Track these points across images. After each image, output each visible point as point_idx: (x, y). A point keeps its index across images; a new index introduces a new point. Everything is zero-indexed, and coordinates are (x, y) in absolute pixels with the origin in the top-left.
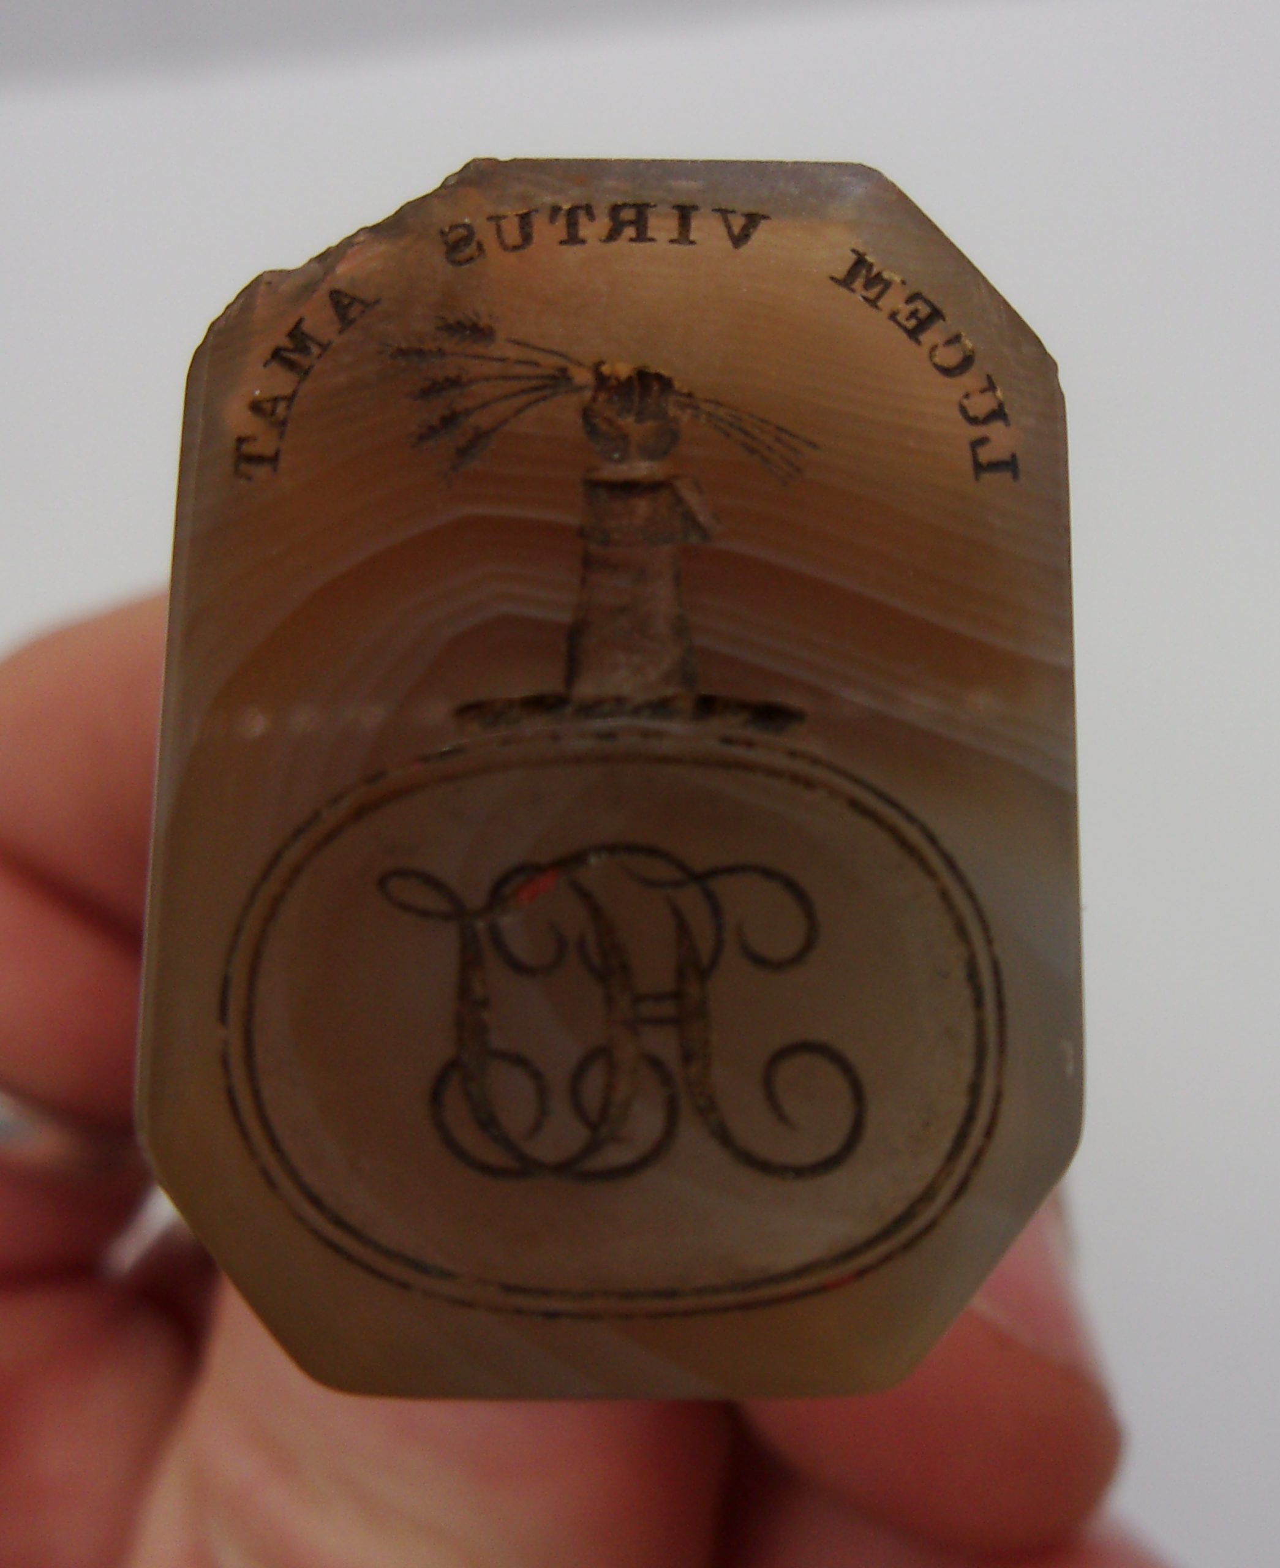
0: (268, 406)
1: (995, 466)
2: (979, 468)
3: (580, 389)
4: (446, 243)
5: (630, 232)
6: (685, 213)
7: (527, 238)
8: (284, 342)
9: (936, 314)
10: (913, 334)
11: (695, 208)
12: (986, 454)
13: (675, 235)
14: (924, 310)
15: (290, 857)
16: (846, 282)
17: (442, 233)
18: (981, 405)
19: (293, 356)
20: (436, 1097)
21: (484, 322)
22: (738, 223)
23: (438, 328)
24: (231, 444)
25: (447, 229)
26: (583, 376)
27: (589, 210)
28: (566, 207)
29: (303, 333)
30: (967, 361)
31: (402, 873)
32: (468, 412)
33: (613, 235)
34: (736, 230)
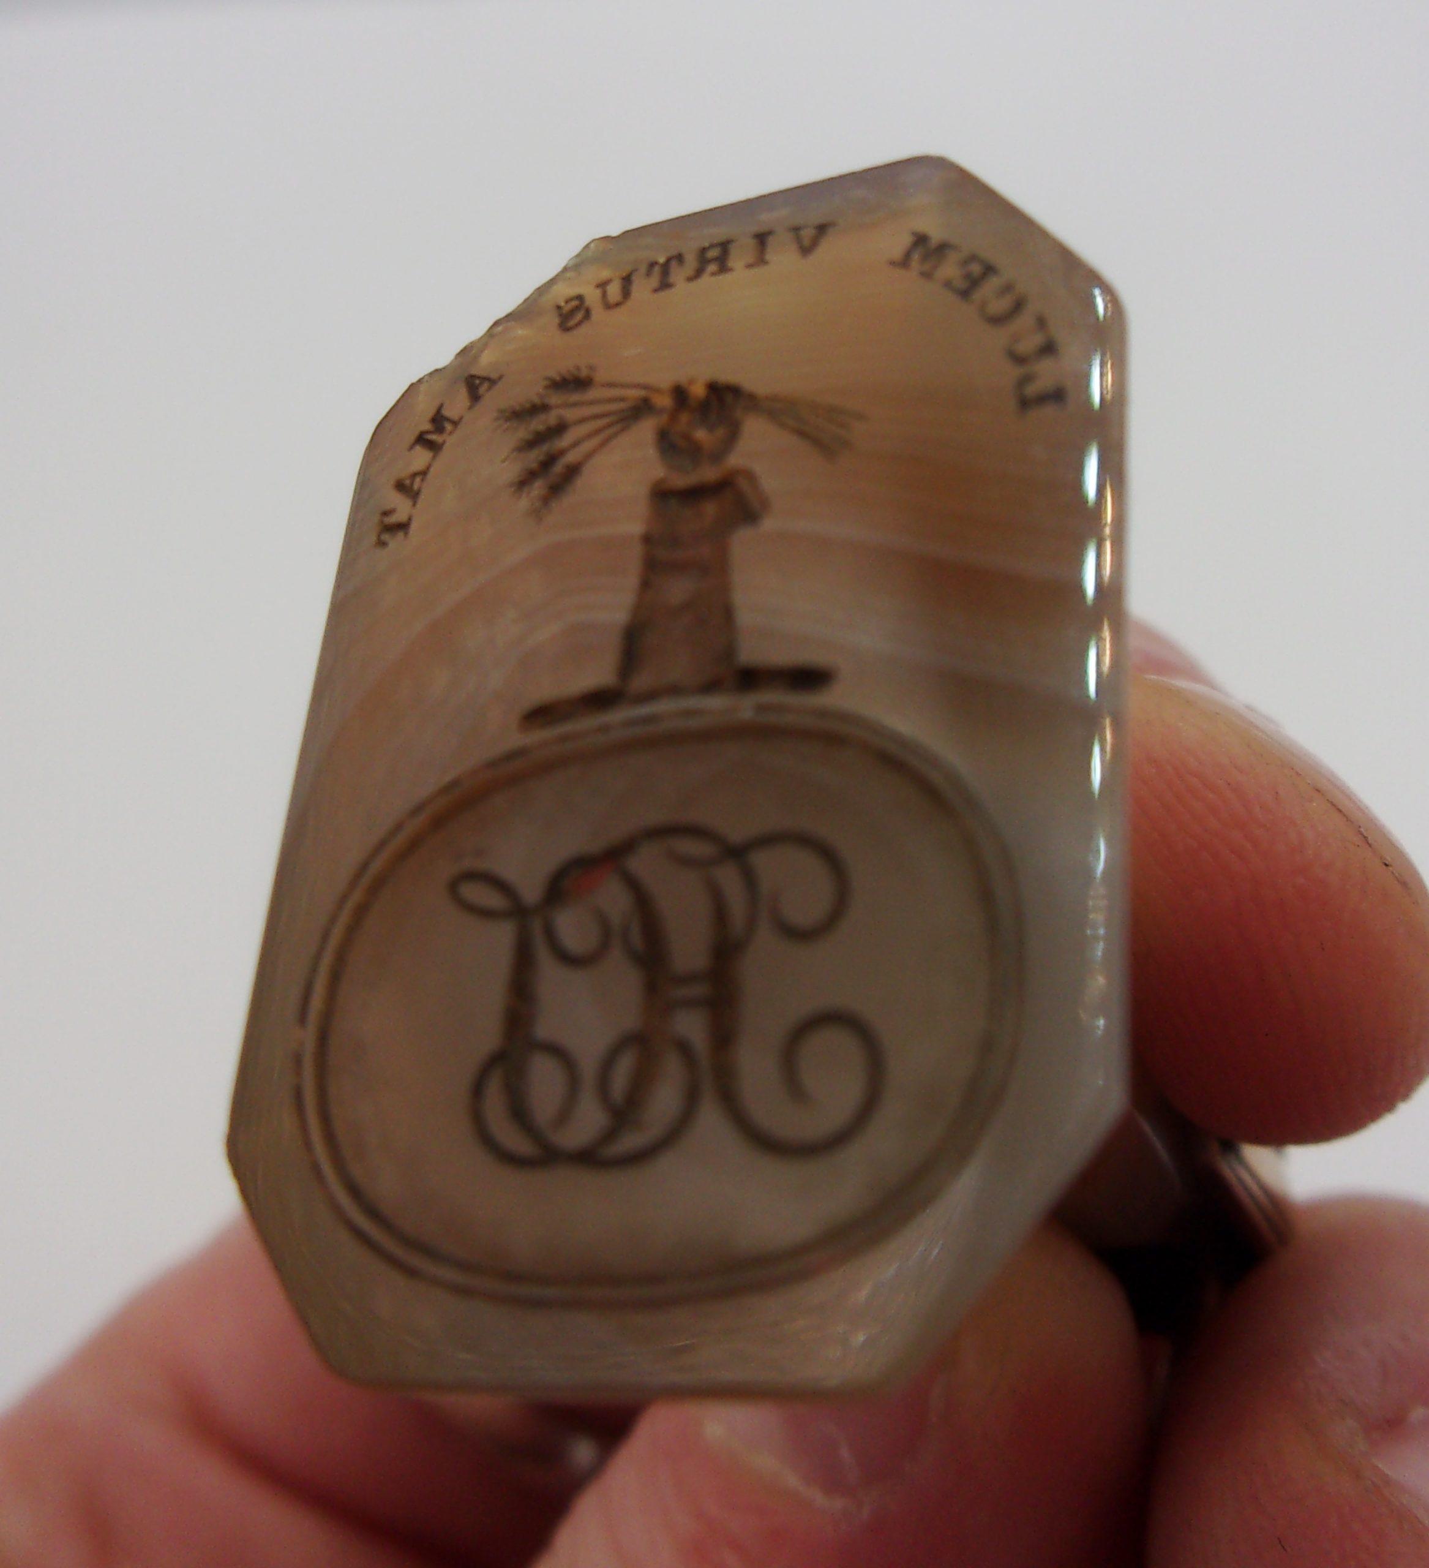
0: (408, 482)
1: (1042, 399)
2: (1025, 403)
3: (661, 411)
4: (560, 315)
5: (712, 267)
6: (762, 239)
7: (626, 293)
8: (427, 426)
9: (989, 270)
10: (965, 294)
11: (770, 233)
12: (1031, 390)
13: (751, 260)
14: (976, 269)
15: (376, 867)
16: (904, 262)
17: (559, 307)
18: (1030, 344)
19: (433, 437)
20: (478, 1090)
21: (584, 373)
22: (808, 234)
23: (547, 387)
24: (376, 518)
25: (563, 304)
26: (665, 401)
27: (680, 258)
28: (662, 260)
29: (442, 416)
30: (1018, 306)
31: (471, 876)
32: (562, 453)
33: (699, 273)
34: (806, 242)
